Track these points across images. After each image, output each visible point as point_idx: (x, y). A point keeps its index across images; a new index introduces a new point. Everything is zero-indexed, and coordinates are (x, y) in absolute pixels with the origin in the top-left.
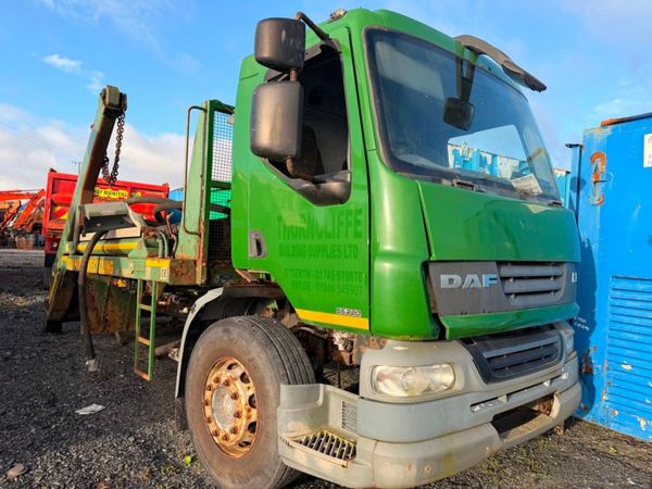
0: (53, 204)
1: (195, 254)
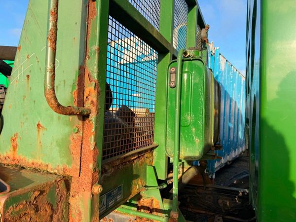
1: (65, 161)
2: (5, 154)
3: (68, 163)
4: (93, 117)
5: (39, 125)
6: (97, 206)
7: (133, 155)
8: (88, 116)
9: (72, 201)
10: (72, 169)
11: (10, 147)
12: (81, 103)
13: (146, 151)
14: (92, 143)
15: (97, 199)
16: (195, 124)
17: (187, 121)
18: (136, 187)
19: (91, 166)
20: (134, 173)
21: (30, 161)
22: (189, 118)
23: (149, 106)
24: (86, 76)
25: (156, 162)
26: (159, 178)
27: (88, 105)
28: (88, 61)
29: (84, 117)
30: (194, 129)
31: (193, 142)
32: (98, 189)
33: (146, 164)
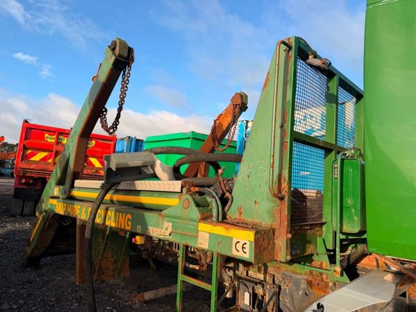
0: (25, 148)
1: (272, 220)
2: (234, 217)
3: (274, 222)
4: (286, 199)
5: (255, 202)
6: (289, 245)
7: (307, 225)
8: (284, 198)
9: (276, 242)
10: (276, 225)
11: (238, 213)
12: (280, 191)
13: (316, 225)
14: (286, 212)
15: (289, 242)
16: (354, 206)
17: (348, 204)
18: (310, 249)
19: (286, 223)
20: (308, 239)
21: (251, 221)
22: (349, 201)
23: (319, 188)
24: (282, 179)
25: (325, 236)
26: (328, 248)
27: (283, 193)
28: (283, 171)
29: (282, 199)
30: (353, 210)
31: (353, 220)
32: (290, 236)
33: (317, 236)
